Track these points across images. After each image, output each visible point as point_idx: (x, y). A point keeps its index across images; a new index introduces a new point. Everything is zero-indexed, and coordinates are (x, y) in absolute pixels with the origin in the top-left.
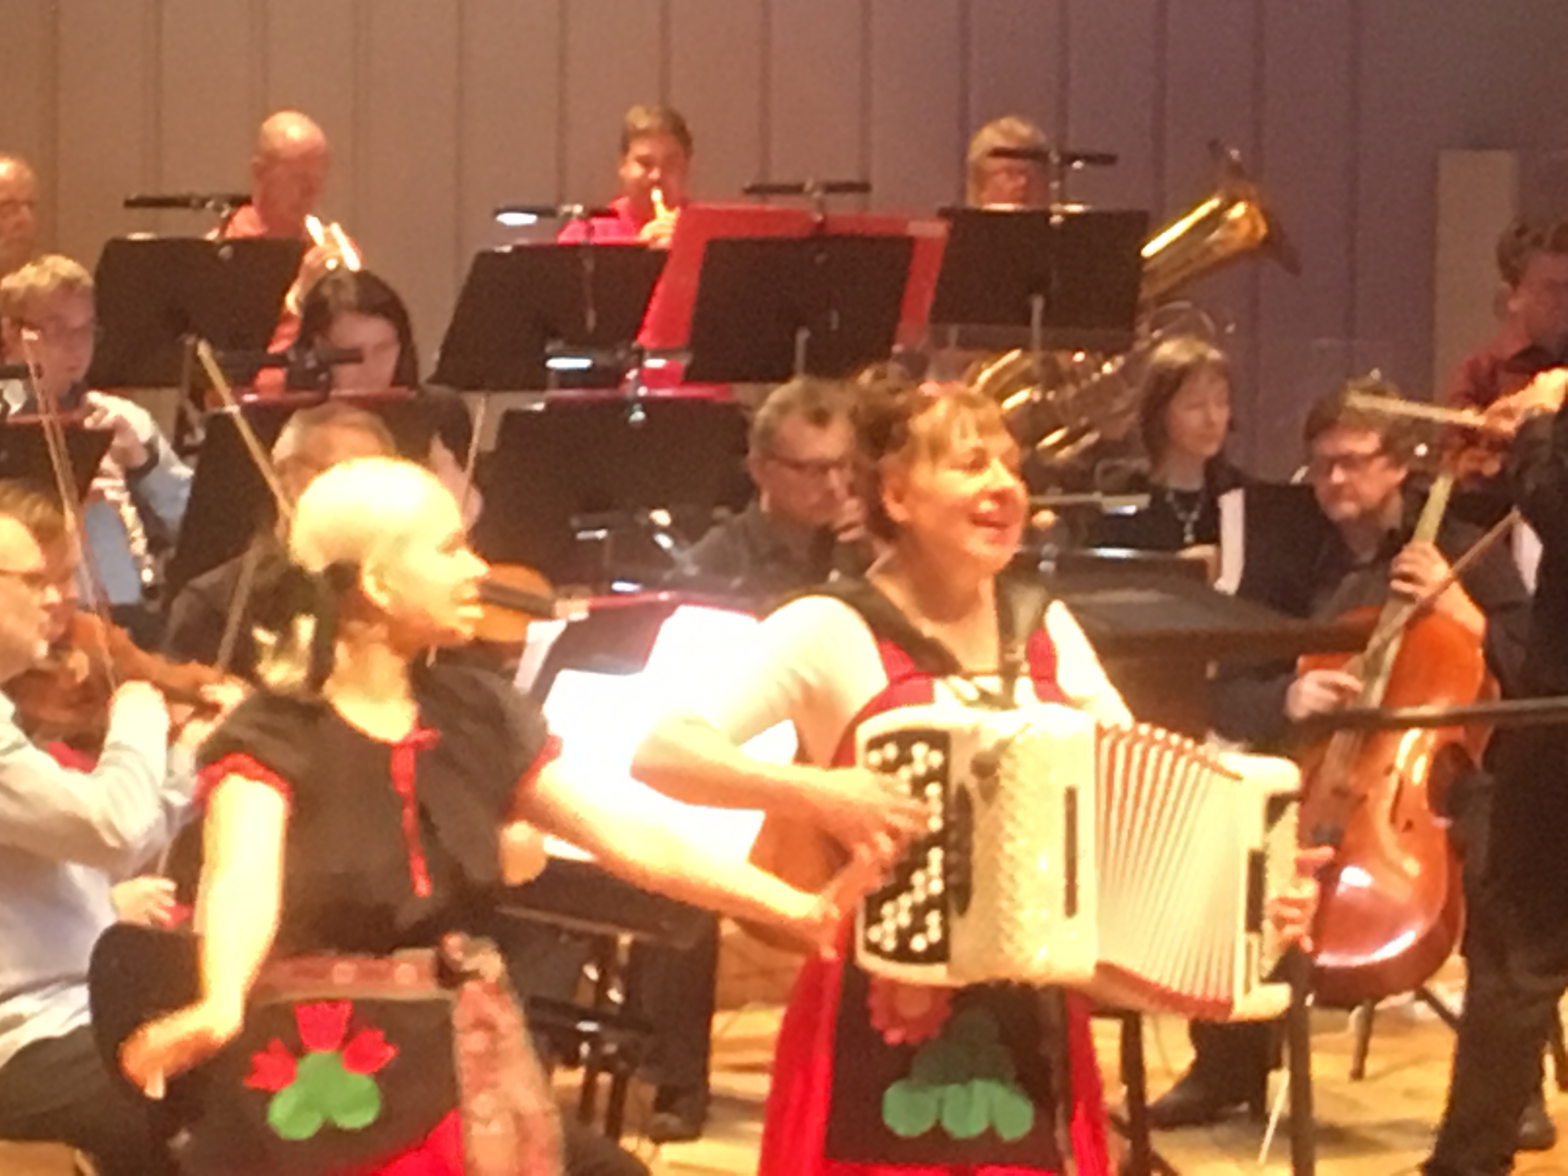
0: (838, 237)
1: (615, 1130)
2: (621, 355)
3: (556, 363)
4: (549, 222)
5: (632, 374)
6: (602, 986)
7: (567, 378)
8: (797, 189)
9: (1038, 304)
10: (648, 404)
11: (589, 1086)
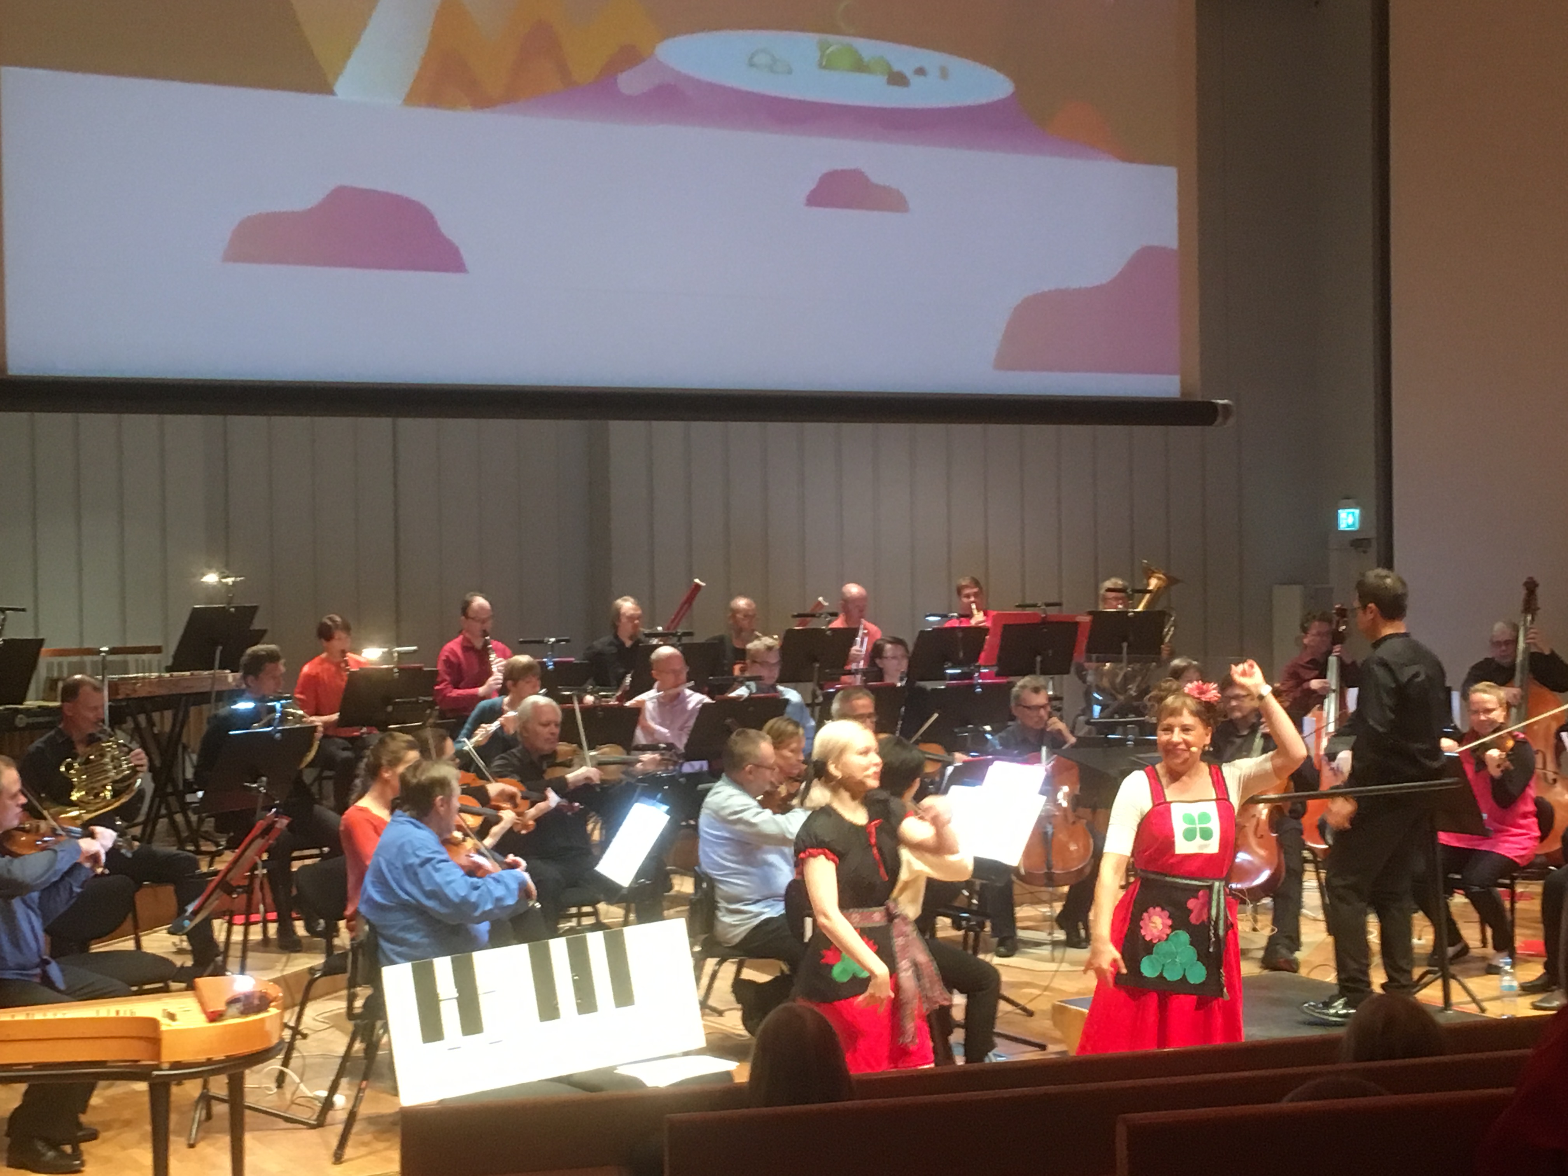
0: (1052, 623)
1: (976, 952)
2: (972, 668)
3: (949, 671)
4: (945, 619)
5: (976, 675)
6: (970, 898)
7: (953, 677)
8: (1035, 606)
9: (1125, 645)
10: (982, 685)
11: (966, 937)
